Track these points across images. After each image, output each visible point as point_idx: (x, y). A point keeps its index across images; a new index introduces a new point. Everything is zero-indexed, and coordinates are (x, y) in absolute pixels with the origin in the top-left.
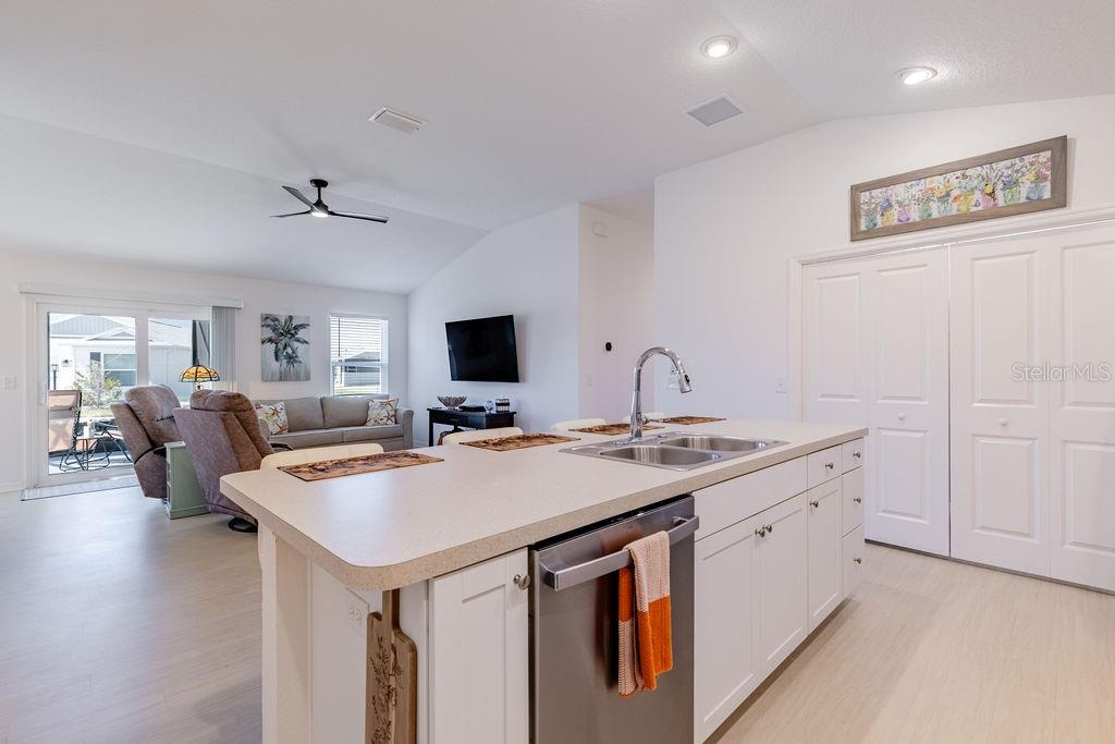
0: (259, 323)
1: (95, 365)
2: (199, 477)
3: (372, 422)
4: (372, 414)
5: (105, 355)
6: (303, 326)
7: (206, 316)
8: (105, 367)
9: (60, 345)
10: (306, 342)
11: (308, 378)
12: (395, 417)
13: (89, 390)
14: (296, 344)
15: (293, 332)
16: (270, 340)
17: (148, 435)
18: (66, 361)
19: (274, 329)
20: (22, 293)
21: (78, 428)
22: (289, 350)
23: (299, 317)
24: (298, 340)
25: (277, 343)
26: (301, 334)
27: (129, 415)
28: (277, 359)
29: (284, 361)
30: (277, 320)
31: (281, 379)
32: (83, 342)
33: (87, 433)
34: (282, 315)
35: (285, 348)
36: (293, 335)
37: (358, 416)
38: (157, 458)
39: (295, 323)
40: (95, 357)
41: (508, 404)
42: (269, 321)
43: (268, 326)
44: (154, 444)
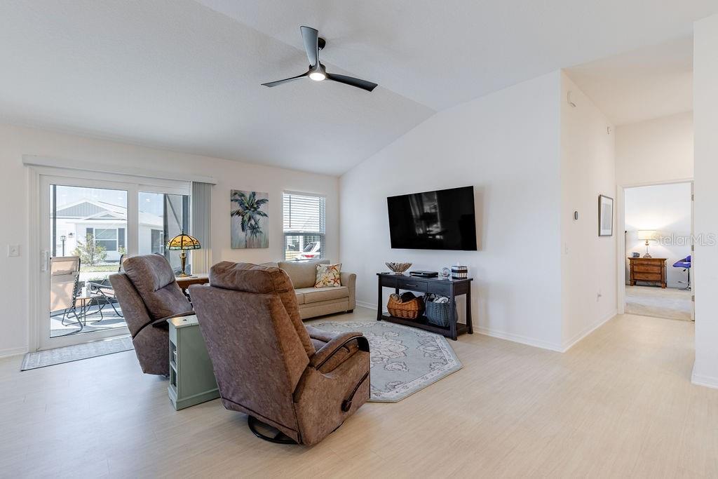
0: (229, 198)
1: (90, 237)
2: (215, 368)
3: (321, 284)
4: (321, 277)
5: (96, 230)
6: (263, 201)
7: (188, 191)
8: (96, 238)
9: (67, 223)
10: (266, 215)
11: (267, 246)
12: (340, 279)
13: (85, 253)
14: (258, 217)
15: (255, 206)
16: (238, 213)
17: (146, 307)
18: (71, 234)
19: (241, 204)
20: (26, 164)
21: (78, 286)
22: (253, 222)
23: (260, 193)
24: (259, 213)
25: (243, 216)
26: (262, 208)
27: (128, 286)
28: (243, 230)
29: (249, 231)
30: (243, 195)
31: (246, 247)
32: (82, 221)
33: (84, 293)
34: (247, 190)
35: (249, 220)
36: (255, 209)
37: (310, 279)
38: (157, 332)
39: (257, 198)
40: (89, 231)
41: (466, 271)
42: (237, 196)
43: (236, 200)
44: (152, 317)
